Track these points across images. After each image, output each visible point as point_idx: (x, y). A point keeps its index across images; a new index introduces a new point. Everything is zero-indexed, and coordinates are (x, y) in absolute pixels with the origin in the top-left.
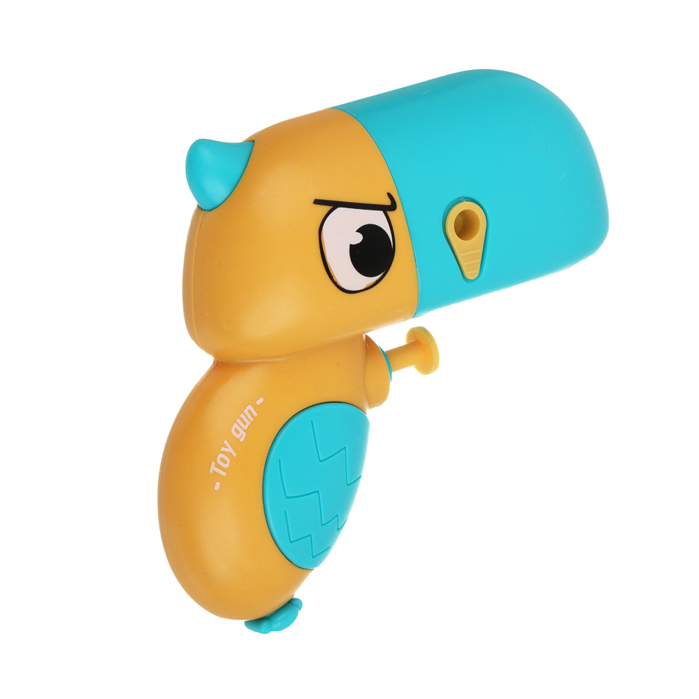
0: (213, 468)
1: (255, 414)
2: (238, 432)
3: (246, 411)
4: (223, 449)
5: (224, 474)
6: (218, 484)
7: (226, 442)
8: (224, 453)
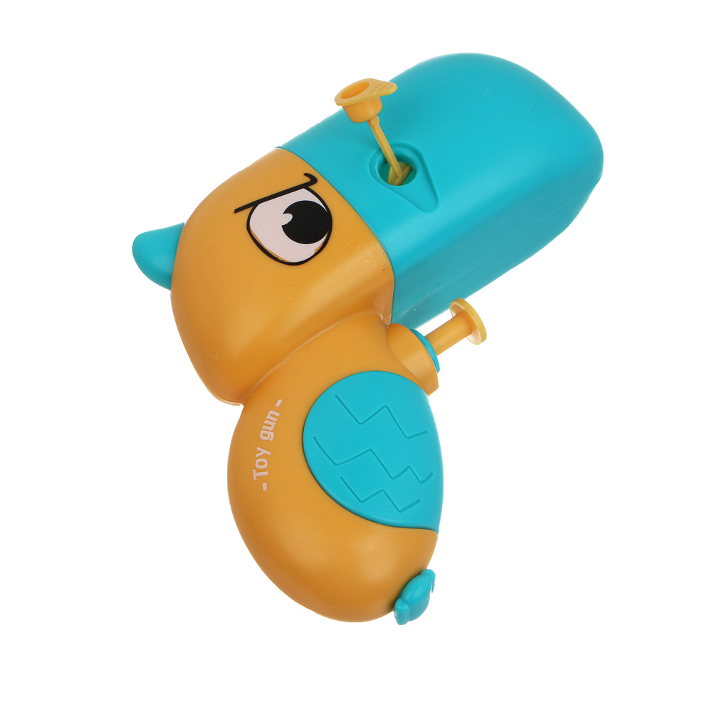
0: (255, 474)
1: (278, 414)
2: (266, 435)
3: (268, 417)
4: (258, 455)
5: (266, 473)
6: (265, 485)
7: (258, 449)
8: (259, 457)
